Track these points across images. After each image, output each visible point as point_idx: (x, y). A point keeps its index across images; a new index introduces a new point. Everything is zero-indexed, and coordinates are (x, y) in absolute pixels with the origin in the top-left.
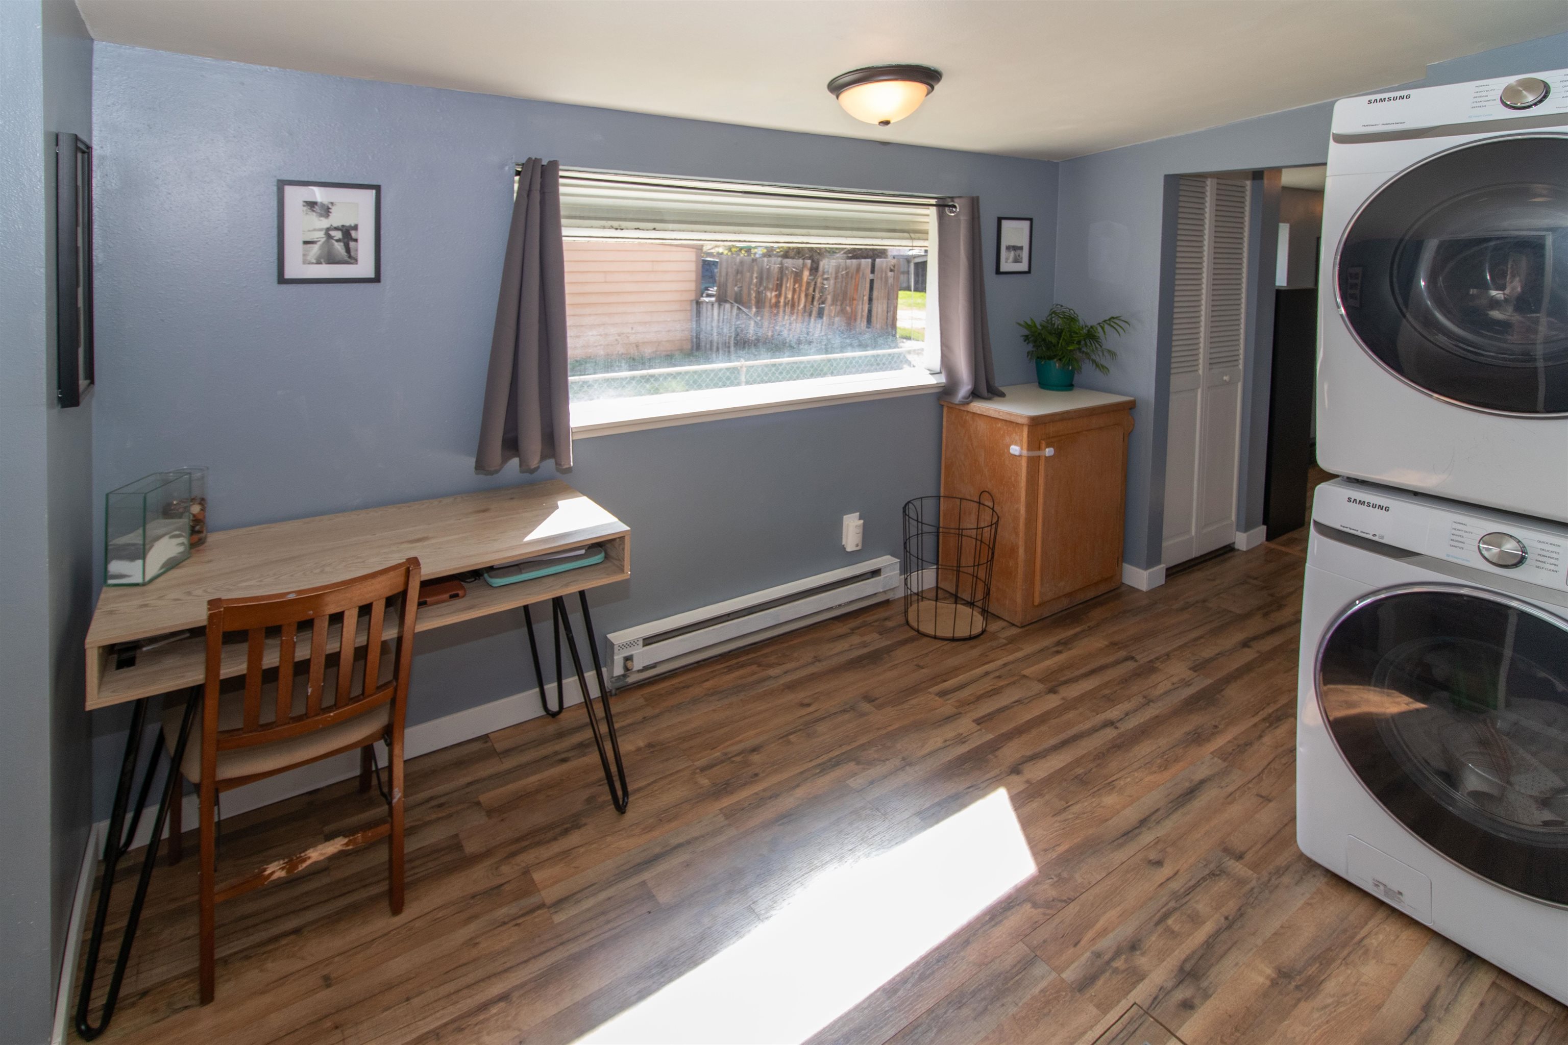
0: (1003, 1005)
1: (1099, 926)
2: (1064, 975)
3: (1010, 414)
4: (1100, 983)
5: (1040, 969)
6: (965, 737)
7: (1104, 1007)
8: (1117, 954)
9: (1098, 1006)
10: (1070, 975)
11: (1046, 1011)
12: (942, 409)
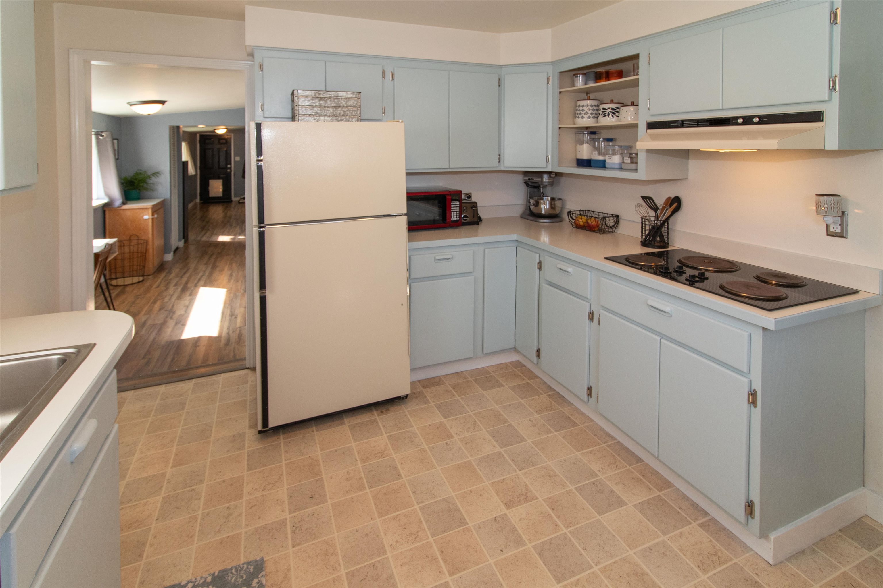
3: (143, 206)
12: (104, 212)
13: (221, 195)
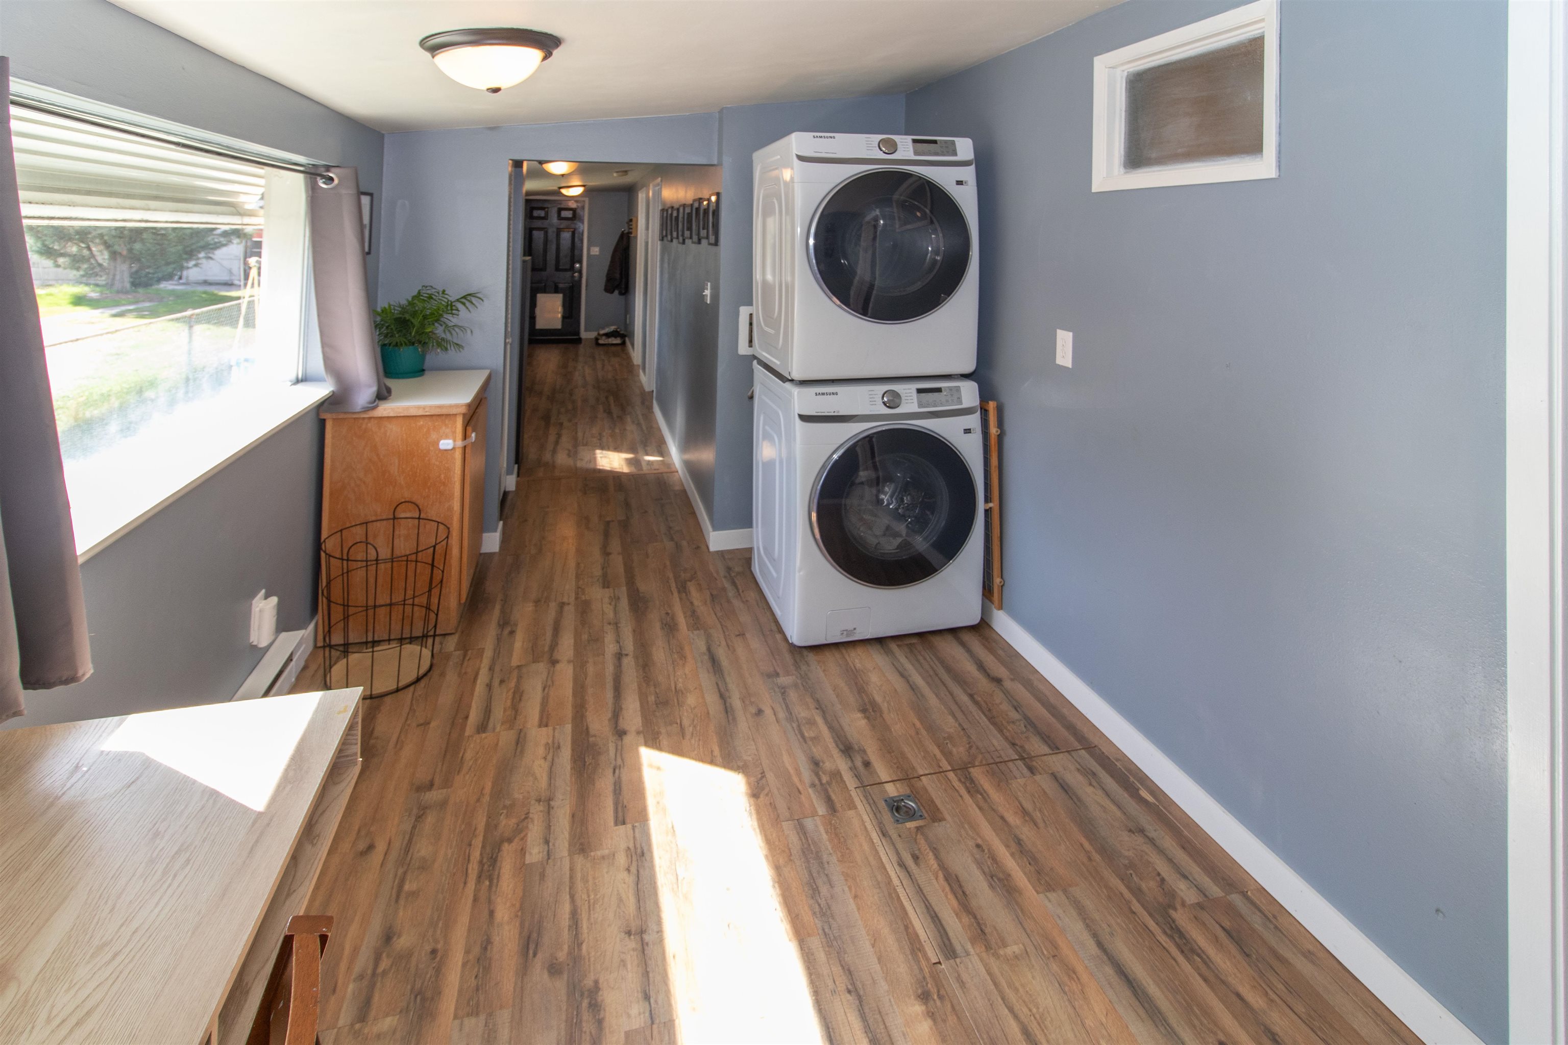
0: (828, 863)
1: (792, 771)
2: (820, 813)
3: (440, 407)
4: (833, 797)
5: (809, 823)
6: (553, 743)
7: (852, 806)
8: (817, 775)
9: (850, 809)
10: (821, 810)
11: (842, 840)
12: (322, 423)
13: (558, 325)
